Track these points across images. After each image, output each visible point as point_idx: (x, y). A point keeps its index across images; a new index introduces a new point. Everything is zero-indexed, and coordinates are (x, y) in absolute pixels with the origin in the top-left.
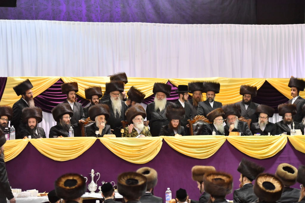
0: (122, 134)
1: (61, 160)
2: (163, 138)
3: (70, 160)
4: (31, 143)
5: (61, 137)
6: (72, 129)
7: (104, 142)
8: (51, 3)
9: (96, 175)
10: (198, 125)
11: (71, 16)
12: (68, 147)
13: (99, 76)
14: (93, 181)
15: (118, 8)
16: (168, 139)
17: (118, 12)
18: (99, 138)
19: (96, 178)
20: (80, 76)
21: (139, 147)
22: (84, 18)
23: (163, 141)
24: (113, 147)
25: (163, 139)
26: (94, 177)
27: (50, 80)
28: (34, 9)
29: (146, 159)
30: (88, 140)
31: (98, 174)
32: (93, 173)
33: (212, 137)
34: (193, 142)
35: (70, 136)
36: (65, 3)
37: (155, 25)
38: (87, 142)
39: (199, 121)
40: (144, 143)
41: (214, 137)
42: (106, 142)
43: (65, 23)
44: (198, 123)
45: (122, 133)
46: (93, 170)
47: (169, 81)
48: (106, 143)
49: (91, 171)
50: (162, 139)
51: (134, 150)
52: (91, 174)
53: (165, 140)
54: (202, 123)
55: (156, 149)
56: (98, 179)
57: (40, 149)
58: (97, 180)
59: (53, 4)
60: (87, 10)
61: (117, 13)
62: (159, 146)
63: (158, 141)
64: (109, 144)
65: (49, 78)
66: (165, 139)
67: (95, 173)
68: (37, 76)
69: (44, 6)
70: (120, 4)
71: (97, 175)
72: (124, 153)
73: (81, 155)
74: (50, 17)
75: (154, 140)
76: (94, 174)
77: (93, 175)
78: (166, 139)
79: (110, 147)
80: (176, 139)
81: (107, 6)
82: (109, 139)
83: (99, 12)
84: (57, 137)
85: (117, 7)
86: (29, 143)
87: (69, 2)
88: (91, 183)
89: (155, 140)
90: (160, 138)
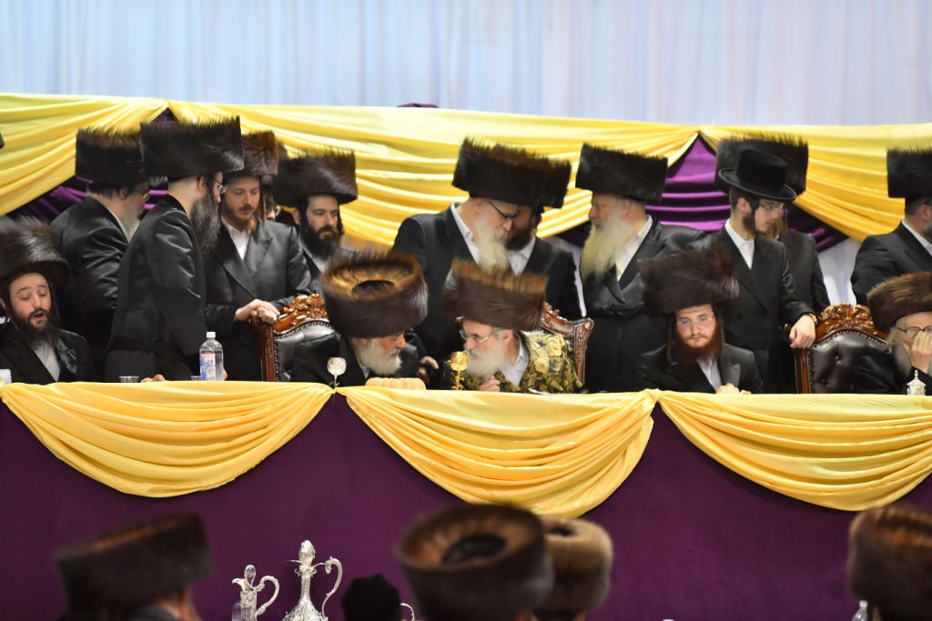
0: (458, 379)
1: (151, 491)
2: (657, 399)
3: (199, 492)
4: (5, 406)
5: (158, 380)
6: (216, 343)
7: (366, 411)
9: (320, 570)
10: (836, 352)
12: (189, 427)
13: (363, 102)
14: (306, 601)
16: (679, 404)
18: (343, 391)
19: (321, 583)
20: (267, 101)
21: (535, 442)
23: (658, 412)
24: (413, 437)
25: (658, 405)
26: (314, 580)
27: (118, 113)
29: (572, 499)
30: (290, 397)
31: (334, 566)
32: (310, 560)
33: (906, 406)
34: (805, 426)
35: (208, 376)
38: (285, 406)
39: (841, 331)
40: (564, 424)
41: (916, 404)
42: (374, 411)
44: (839, 339)
45: (456, 372)
46: (307, 547)
47: (700, 138)
48: (379, 416)
49: (299, 547)
50: (650, 407)
51: (511, 451)
52: (298, 565)
53: (667, 409)
54: (856, 339)
55: (623, 451)
56: (333, 591)
57: (48, 433)
58: (329, 595)
62: (636, 436)
63: (631, 413)
64: (388, 422)
65: (109, 105)
66: (669, 404)
67: (319, 558)
68: (56, 91)
71: (328, 571)
72: (464, 468)
73: (251, 471)
75: (610, 406)
76: (313, 564)
77: (306, 569)
78: (673, 409)
79: (397, 434)
80: (721, 409)
82: (392, 396)
84: (139, 381)
88: (298, 609)
89: (616, 406)
90: (645, 400)
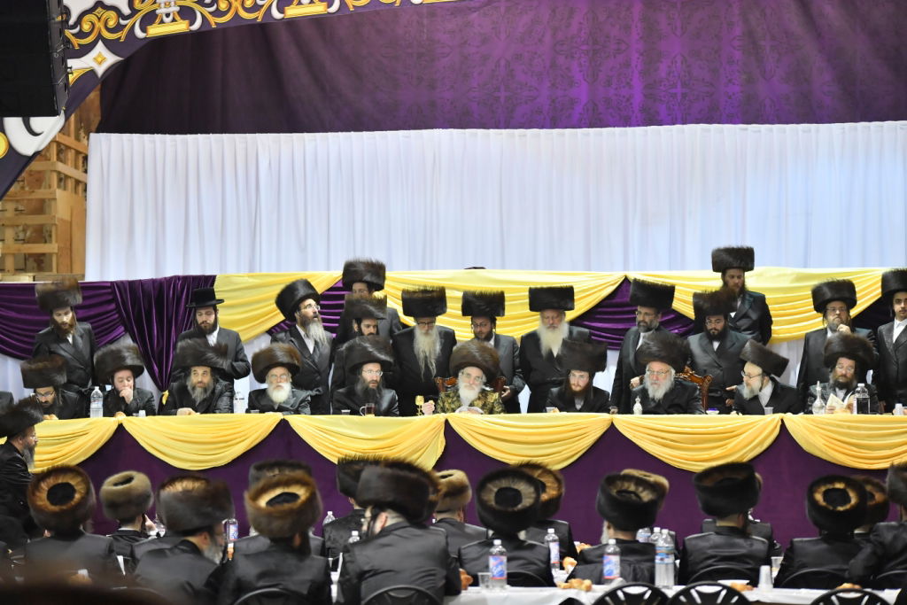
8: (550, 81)
11: (600, 113)
15: (734, 84)
17: (734, 94)
22: (636, 117)
28: (502, 100)
36: (585, 80)
37: (746, 129)
43: (501, 134)
59: (553, 85)
60: (645, 96)
61: (730, 97)
69: (530, 90)
70: (739, 72)
74: (545, 118)
81: (703, 79)
83: (679, 97)
85: (730, 81)
86: (121, 427)
87: (597, 75)
